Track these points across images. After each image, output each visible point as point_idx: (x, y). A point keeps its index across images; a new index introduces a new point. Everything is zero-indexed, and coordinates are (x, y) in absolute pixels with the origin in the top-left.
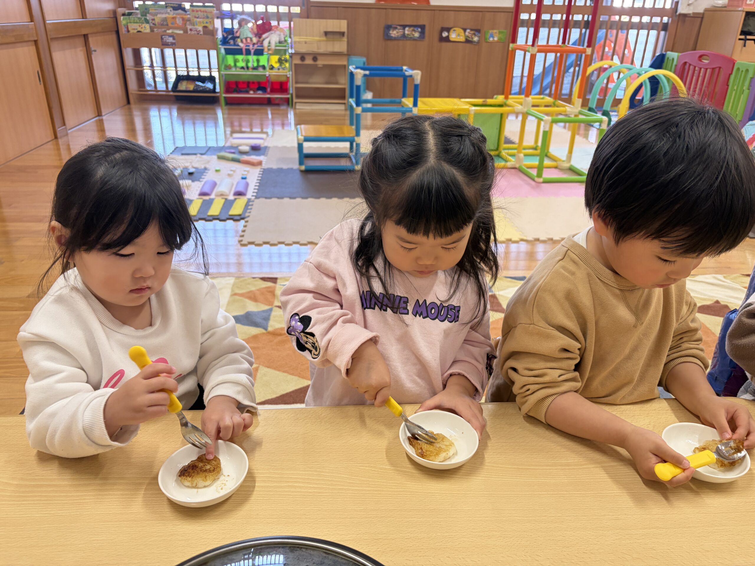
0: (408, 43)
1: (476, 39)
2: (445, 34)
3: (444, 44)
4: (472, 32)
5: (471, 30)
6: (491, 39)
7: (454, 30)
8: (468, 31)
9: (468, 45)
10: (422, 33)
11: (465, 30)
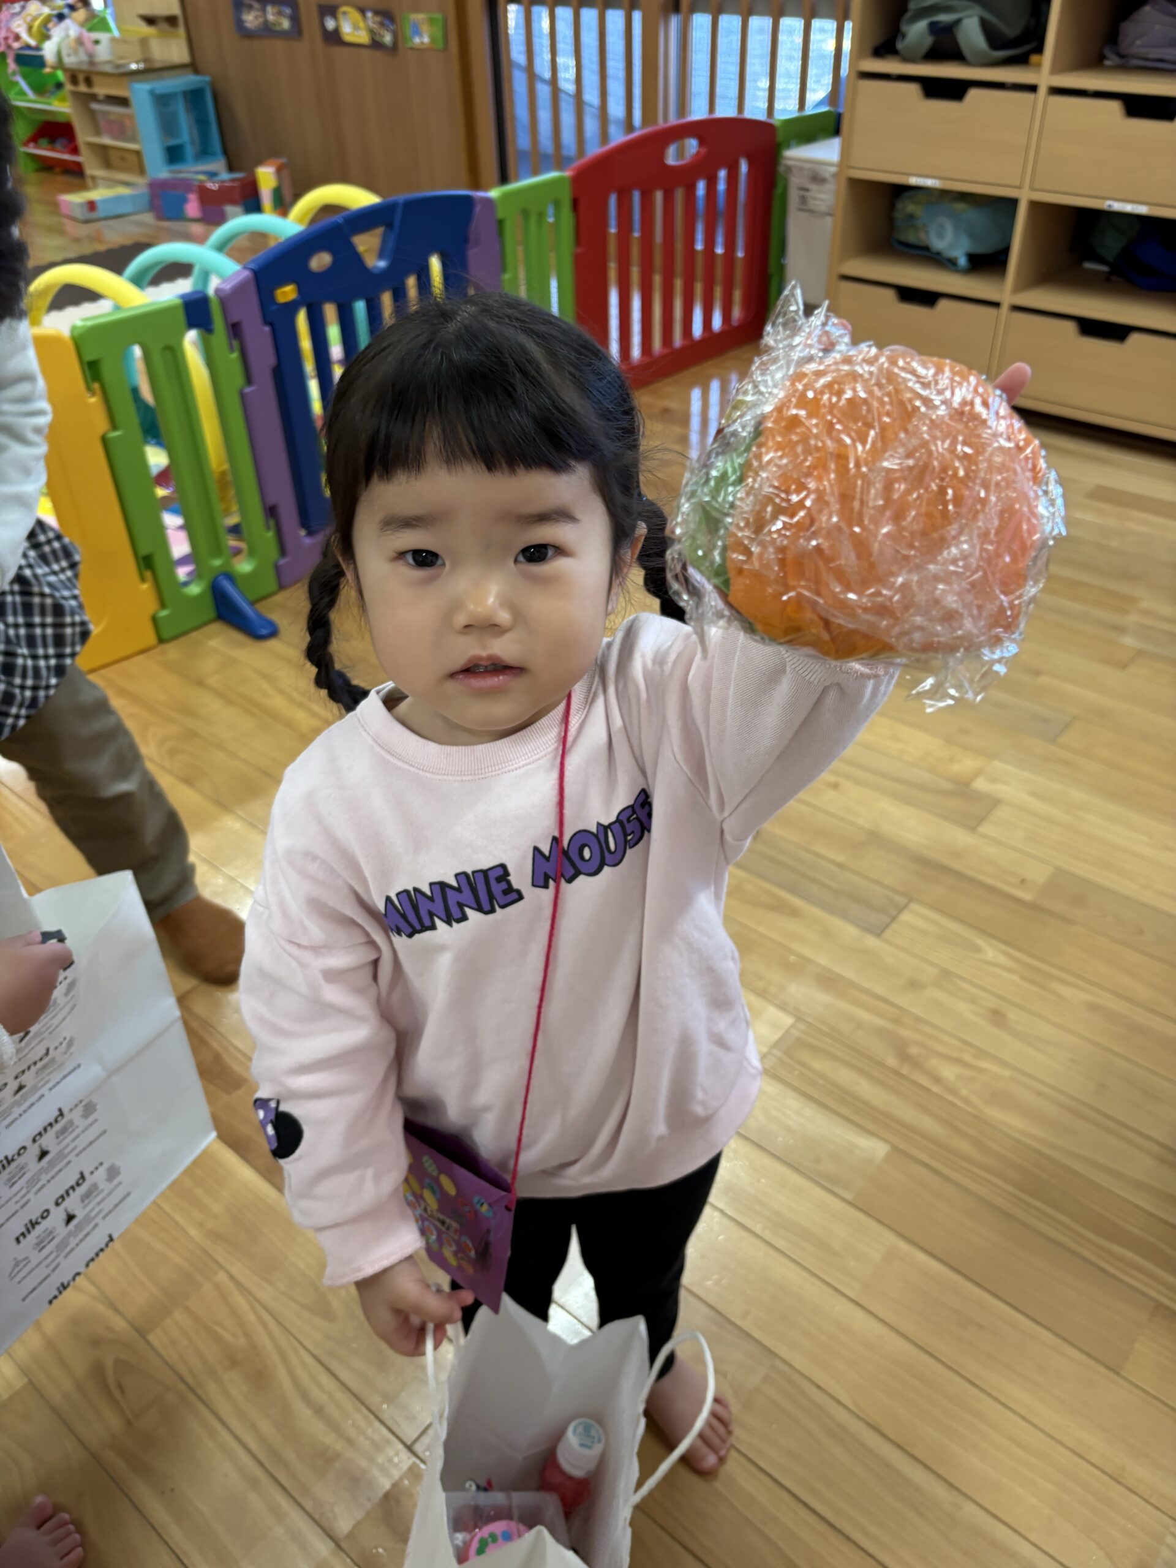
0: (279, 45)
1: (388, 38)
2: (330, 24)
3: (338, 51)
4: (378, 19)
5: (377, 13)
6: (417, 40)
7: (344, 13)
8: (369, 15)
9: (378, 54)
10: (295, 19)
11: (362, 11)
